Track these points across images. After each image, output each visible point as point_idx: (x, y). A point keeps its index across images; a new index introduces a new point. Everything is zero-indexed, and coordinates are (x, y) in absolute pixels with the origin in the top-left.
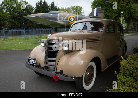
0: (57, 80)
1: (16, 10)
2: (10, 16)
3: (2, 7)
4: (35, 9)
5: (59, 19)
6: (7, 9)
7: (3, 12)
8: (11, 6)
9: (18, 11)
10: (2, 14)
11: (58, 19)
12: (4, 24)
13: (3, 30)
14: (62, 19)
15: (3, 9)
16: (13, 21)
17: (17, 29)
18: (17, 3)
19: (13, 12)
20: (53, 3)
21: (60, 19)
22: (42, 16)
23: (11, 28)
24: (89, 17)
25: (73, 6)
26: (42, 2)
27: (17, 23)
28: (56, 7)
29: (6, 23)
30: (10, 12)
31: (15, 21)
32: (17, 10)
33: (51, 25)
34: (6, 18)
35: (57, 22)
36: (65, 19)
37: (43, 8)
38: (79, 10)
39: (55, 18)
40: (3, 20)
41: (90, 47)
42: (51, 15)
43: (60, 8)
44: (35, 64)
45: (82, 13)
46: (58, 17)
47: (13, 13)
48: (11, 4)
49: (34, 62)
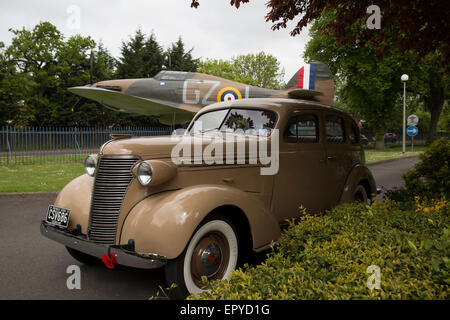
0: (112, 267)
1: (55, 68)
2: (34, 87)
3: (11, 57)
4: (118, 63)
5: (188, 99)
6: (27, 65)
7: (12, 71)
8: (41, 53)
9: (63, 69)
10: (10, 79)
11: (184, 97)
12: (14, 112)
13: (7, 131)
14: (198, 97)
15: (13, 62)
16: (43, 102)
17: (55, 127)
18: (62, 44)
19: (45, 73)
20: (180, 45)
21: (191, 97)
22: (132, 88)
23: (36, 124)
24: (286, 93)
25: (246, 55)
26: (143, 42)
27: (59, 110)
28: (190, 57)
29: (22, 107)
30: (35, 73)
31: (51, 101)
32: (59, 67)
33: (161, 116)
34: (21, 92)
35: (182, 107)
36: (207, 96)
37: (146, 59)
38: (268, 69)
39: (176, 94)
40: (10, 99)
41: (225, 181)
42: (162, 83)
43: (204, 60)
44: (65, 224)
45: (277, 78)
46: (185, 92)
47: (44, 76)
48: (41, 48)
49: (63, 218)
